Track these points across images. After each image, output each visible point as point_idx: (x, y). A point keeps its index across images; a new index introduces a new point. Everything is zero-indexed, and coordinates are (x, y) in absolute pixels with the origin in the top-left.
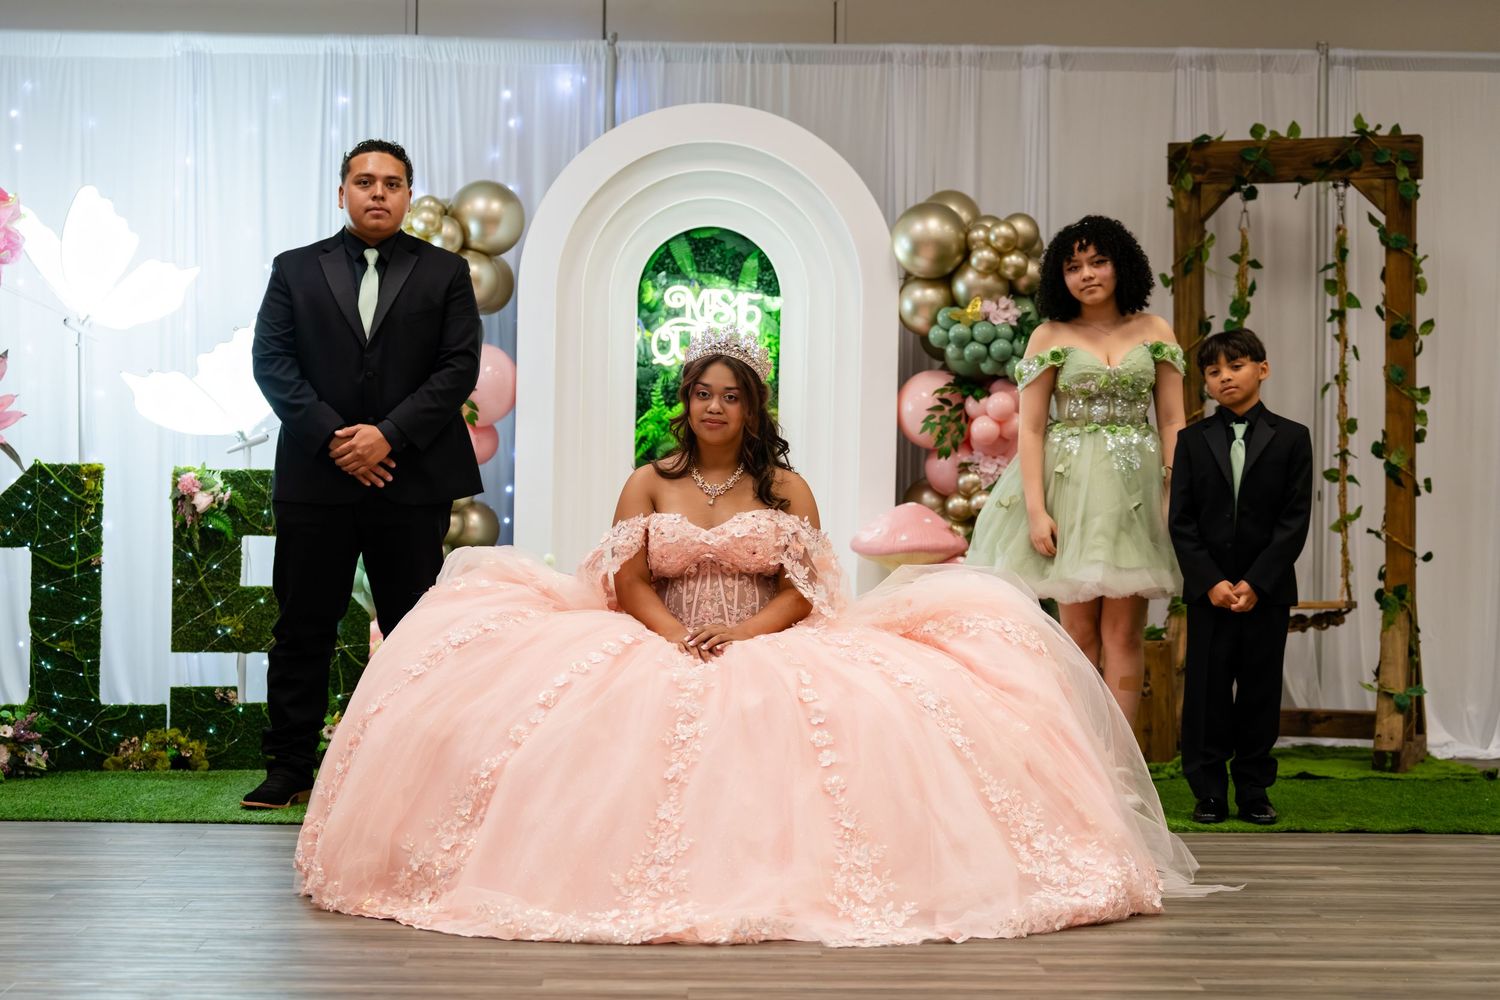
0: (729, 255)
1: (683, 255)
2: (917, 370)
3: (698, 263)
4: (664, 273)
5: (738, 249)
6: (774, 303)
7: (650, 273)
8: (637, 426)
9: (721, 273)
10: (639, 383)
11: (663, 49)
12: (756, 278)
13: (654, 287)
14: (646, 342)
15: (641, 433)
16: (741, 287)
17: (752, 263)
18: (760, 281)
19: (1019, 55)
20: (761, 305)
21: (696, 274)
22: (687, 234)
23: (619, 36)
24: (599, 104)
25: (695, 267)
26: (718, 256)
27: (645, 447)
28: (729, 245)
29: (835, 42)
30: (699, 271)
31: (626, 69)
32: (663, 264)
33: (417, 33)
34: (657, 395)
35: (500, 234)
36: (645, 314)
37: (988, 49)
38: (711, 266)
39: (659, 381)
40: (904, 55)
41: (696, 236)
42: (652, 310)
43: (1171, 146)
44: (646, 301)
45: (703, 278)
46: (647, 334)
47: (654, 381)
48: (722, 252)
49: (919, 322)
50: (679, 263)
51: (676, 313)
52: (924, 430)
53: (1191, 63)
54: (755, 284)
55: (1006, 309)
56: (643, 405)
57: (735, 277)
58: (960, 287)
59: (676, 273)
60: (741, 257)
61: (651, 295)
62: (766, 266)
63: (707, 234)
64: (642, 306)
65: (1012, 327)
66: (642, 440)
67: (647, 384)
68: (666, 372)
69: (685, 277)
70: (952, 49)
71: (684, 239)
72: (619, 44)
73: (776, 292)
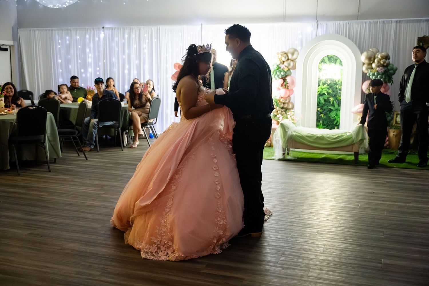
0: (335, 59)
1: (326, 59)
2: (365, 81)
3: (329, 61)
4: (323, 63)
5: (336, 58)
6: (342, 68)
7: (321, 63)
9: (333, 63)
10: (318, 82)
11: (326, 23)
12: (339, 63)
13: (321, 65)
14: (319, 75)
15: (318, 90)
16: (336, 65)
17: (338, 61)
18: (340, 64)
19: (391, 21)
20: (340, 68)
21: (329, 63)
22: (327, 56)
23: (319, 21)
24: (315, 32)
25: (328, 62)
26: (332, 60)
27: (319, 93)
28: (335, 58)
29: (358, 20)
30: (329, 62)
31: (319, 27)
32: (323, 61)
33: (285, 22)
34: (321, 84)
35: (294, 57)
36: (320, 70)
37: (385, 20)
38: (331, 61)
39: (322, 81)
40: (369, 22)
41: (329, 56)
42: (321, 69)
43: (418, 38)
44: (320, 68)
45: (330, 63)
46: (320, 73)
47: (321, 81)
48: (333, 59)
49: (366, 72)
50: (326, 61)
51: (325, 70)
52: (365, 91)
53: (425, 21)
54: (339, 64)
55: (382, 69)
56: (319, 86)
57: (335, 63)
58: (374, 65)
59: (325, 62)
60: (336, 60)
61: (320, 67)
62: (341, 61)
63: (331, 56)
64: (319, 68)
65: (382, 72)
66: (318, 91)
67: (320, 82)
68: (323, 80)
69: (327, 63)
70: (379, 20)
71: (327, 57)
72: (318, 22)
73: (342, 66)
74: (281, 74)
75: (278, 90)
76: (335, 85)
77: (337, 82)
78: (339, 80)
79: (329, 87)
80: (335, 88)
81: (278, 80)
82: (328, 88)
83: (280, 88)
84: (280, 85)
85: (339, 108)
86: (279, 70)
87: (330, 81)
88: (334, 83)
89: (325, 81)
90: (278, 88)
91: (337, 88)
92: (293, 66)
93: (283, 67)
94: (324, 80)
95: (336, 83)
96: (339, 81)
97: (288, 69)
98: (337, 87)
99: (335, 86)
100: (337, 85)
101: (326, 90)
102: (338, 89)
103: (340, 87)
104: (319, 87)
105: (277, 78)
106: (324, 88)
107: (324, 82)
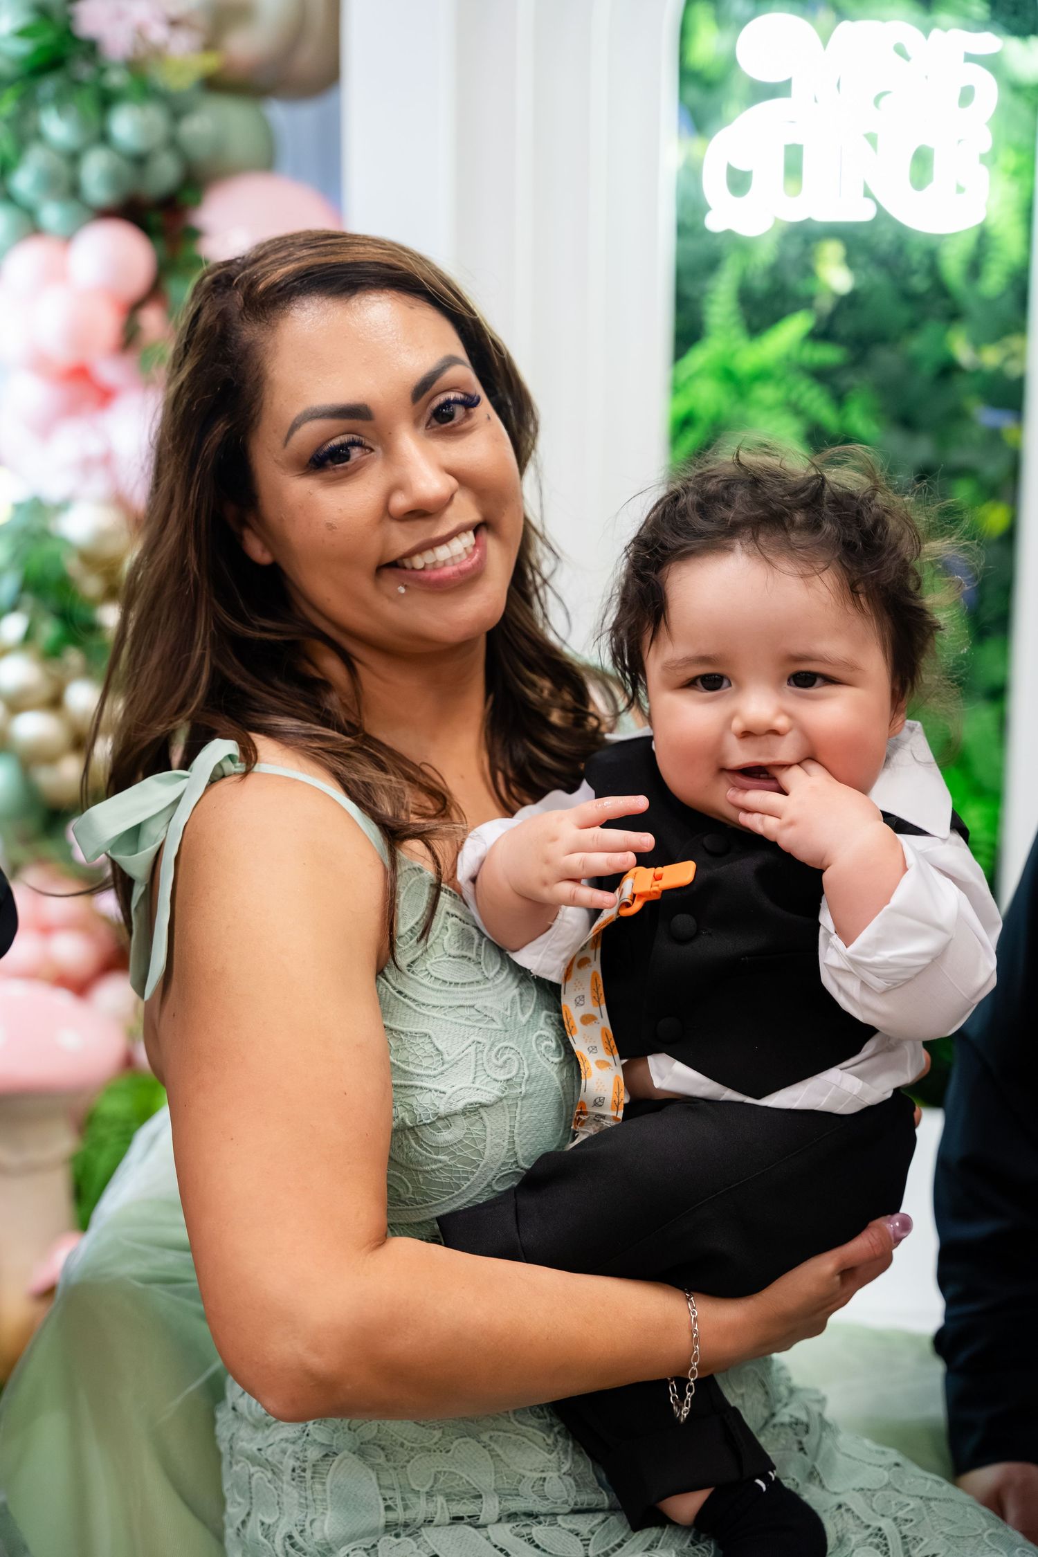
8: (677, 388)
10: (678, 279)
13: (718, 20)
14: (692, 173)
15: (682, 406)
16: (944, 17)
20: (993, 64)
27: (692, 439)
34: (721, 307)
36: (694, 94)
39: (727, 272)
42: (709, 87)
46: (696, 145)
47: (715, 271)
56: (686, 334)
61: (706, 47)
64: (688, 76)
66: (684, 424)
67: (697, 279)
68: (744, 247)
74: (104, 138)
75: (71, 410)
76: (914, 326)
77: (953, 266)
78: (983, 242)
79: (828, 354)
80: (927, 370)
81: (68, 239)
82: (820, 375)
83: (109, 371)
84: (107, 324)
85: (990, 650)
86: (77, 84)
87: (850, 261)
88: (909, 297)
89: (774, 270)
90: (80, 375)
91: (948, 370)
92: (296, 33)
93: (140, 32)
94: (765, 255)
95: (940, 289)
96: (975, 268)
97: (210, 62)
98: (961, 348)
99: (918, 345)
100: (954, 315)
101: (795, 409)
102: (961, 384)
103: (991, 357)
104: (699, 357)
105: (52, 214)
106: (763, 375)
107: (760, 284)
